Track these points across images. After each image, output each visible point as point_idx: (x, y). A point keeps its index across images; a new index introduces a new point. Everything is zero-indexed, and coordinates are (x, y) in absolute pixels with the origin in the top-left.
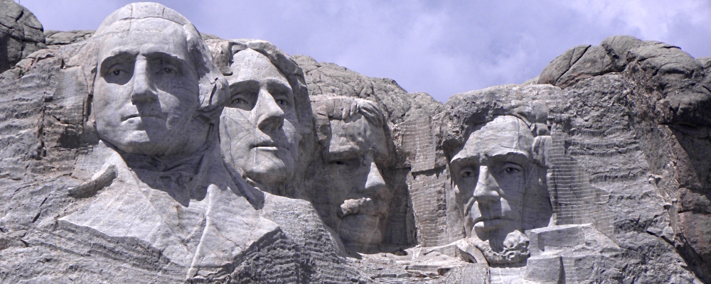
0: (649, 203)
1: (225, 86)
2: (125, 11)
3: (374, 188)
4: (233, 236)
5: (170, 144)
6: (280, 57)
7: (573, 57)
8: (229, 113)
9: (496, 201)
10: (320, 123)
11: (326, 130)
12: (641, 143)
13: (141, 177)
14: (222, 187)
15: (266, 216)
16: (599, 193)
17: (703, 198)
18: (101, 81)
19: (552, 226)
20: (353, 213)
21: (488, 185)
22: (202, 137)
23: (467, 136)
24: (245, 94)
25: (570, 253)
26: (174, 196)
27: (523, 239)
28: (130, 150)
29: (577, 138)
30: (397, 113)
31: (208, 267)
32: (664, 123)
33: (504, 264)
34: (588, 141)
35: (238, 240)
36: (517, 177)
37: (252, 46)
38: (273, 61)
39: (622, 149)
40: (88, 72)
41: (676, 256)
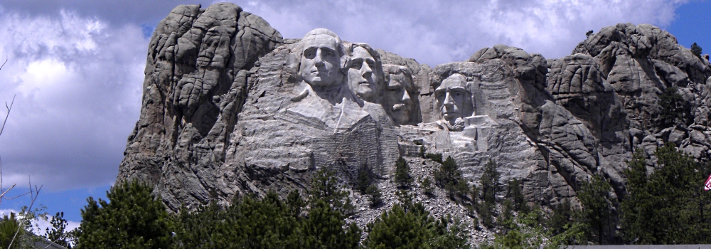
0: (510, 108)
1: (350, 60)
2: (313, 32)
3: (406, 100)
4: (352, 117)
5: (329, 82)
6: (371, 49)
7: (481, 53)
8: (351, 70)
9: (452, 106)
10: (386, 75)
11: (388, 77)
12: (507, 85)
13: (318, 94)
14: (348, 99)
15: (365, 110)
16: (491, 104)
17: (530, 106)
18: (304, 58)
19: (473, 116)
20: (398, 109)
21: (450, 100)
22: (341, 80)
23: (442, 81)
24: (357, 64)
25: (481, 126)
26: (329, 101)
27: (462, 121)
28: (314, 84)
29: (483, 83)
30: (415, 72)
31: (342, 129)
32: (516, 78)
33: (455, 130)
34: (487, 84)
35: (354, 119)
36: (460, 97)
37: (361, 45)
38: (368, 51)
39: (500, 87)
40: (299, 54)
41: (520, 128)
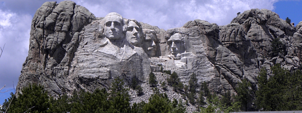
0: (202, 49)
1: (127, 27)
2: (110, 14)
3: (154, 46)
4: (128, 54)
5: (117, 37)
6: (137, 22)
7: (189, 23)
8: (128, 32)
9: (175, 48)
10: (144, 34)
11: (145, 35)
12: (201, 38)
13: (112, 43)
14: (127, 45)
15: (135, 50)
16: (193, 47)
17: (211, 48)
18: (105, 26)
19: (185, 53)
20: (150, 50)
21: (174, 46)
22: (123, 36)
23: (170, 37)
24: (131, 29)
25: (189, 57)
26: (118, 47)
27: (180, 55)
28: (110, 39)
29: (190, 37)
30: (158, 32)
31: (124, 59)
32: (205, 35)
33: (177, 59)
34: (192, 38)
35: (129, 55)
36: (179, 44)
37: (132, 20)
38: (136, 23)
39: (197, 39)
40: (103, 24)
41: (207, 58)
